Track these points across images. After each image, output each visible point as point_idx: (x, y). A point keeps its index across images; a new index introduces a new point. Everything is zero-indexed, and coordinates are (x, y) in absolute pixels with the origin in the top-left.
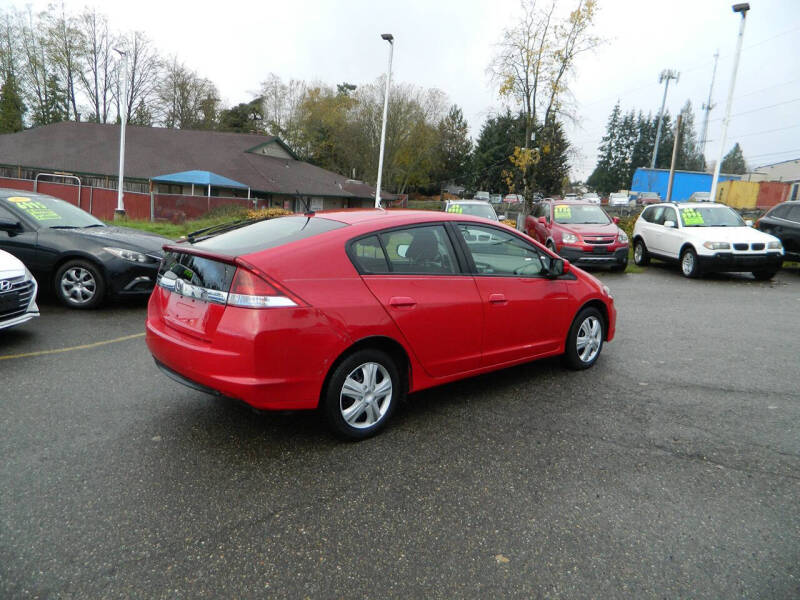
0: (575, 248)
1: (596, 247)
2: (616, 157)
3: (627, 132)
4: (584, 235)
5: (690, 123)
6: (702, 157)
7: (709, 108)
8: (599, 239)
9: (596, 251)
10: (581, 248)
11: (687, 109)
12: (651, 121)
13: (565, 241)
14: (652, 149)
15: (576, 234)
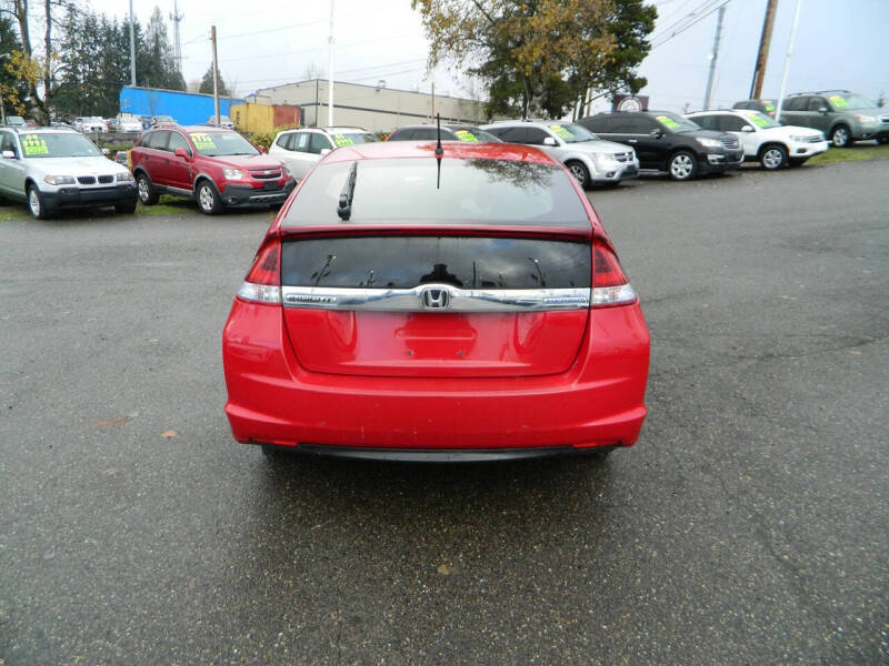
0: (243, 185)
1: (267, 183)
2: (84, 71)
3: (92, 39)
4: (250, 169)
5: (164, 35)
6: (179, 74)
7: (177, 20)
8: (267, 173)
9: (267, 187)
10: (250, 185)
11: (156, 18)
12: (119, 29)
13: (228, 177)
14: (127, 63)
15: (240, 169)
